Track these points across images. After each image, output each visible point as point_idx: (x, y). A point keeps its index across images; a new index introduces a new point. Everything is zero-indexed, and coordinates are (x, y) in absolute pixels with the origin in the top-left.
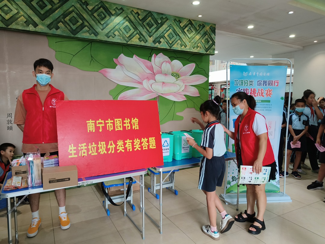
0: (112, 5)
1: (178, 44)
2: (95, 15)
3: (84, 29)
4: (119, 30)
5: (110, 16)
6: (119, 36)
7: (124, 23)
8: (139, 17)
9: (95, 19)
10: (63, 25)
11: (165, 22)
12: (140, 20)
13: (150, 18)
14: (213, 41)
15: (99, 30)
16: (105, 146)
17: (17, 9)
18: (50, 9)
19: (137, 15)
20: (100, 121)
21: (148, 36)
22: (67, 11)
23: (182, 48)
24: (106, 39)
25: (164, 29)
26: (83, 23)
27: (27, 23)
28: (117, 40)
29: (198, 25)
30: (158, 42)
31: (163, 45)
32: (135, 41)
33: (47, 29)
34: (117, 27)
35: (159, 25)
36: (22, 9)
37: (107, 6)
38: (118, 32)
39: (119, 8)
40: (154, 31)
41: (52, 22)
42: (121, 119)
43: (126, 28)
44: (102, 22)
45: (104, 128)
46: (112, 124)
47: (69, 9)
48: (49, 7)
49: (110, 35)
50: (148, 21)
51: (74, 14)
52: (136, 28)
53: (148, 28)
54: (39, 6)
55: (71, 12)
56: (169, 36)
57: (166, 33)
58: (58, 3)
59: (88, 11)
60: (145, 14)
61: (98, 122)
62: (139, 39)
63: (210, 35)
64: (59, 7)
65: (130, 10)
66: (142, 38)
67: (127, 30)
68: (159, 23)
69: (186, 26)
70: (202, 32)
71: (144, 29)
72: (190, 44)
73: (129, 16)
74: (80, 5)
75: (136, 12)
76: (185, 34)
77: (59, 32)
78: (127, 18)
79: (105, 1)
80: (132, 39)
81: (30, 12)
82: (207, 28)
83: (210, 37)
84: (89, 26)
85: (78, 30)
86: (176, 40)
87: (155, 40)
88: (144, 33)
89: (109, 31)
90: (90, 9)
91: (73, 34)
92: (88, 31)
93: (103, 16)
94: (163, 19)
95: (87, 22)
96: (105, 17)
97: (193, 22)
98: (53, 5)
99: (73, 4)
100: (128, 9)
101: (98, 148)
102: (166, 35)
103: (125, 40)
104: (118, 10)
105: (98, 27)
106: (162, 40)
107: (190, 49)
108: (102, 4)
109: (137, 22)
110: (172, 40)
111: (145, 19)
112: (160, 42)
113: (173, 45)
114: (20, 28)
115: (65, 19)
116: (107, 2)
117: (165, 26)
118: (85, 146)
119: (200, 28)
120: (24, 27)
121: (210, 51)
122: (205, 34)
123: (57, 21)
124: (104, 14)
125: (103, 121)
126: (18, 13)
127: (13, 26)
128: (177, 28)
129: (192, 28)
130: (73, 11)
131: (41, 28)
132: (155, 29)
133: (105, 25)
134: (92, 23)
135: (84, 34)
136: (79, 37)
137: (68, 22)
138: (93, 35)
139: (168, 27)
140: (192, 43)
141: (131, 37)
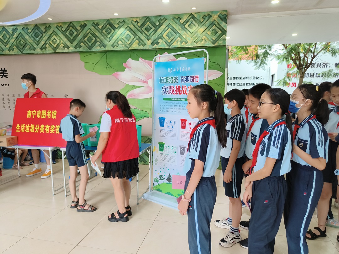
0: (116, 20)
1: (177, 42)
2: (104, 31)
3: (97, 44)
4: (121, 39)
5: (114, 30)
6: (122, 44)
7: (125, 33)
8: (138, 24)
9: (104, 35)
10: (83, 45)
11: (163, 23)
12: (139, 27)
13: (148, 22)
14: (223, 30)
15: (106, 42)
16: (34, 127)
17: (59, 40)
18: (76, 34)
19: (136, 23)
20: (34, 111)
21: (147, 40)
22: (86, 34)
23: (183, 44)
24: (112, 49)
25: (163, 30)
26: (96, 39)
27: (64, 47)
28: (120, 48)
29: (201, 17)
30: (156, 43)
31: (162, 45)
32: (135, 46)
33: (74, 49)
34: (120, 38)
35: (157, 27)
36: (62, 39)
37: (112, 22)
38: (121, 41)
39: (121, 21)
40: (152, 33)
41: (77, 44)
42: (46, 111)
43: (127, 36)
44: (109, 36)
45: (36, 116)
46: (40, 114)
47: (87, 32)
48: (75, 33)
49: (114, 45)
50: (146, 26)
51: (90, 35)
52: (135, 35)
53: (146, 32)
54: (70, 35)
55: (88, 34)
56: (168, 35)
57: (164, 33)
58: (81, 29)
59: (99, 30)
60: (143, 20)
61: (33, 112)
62: (138, 44)
63: (218, 24)
64: (81, 32)
65: (130, 21)
66: (141, 42)
67: (128, 38)
68: (157, 25)
69: (187, 21)
70: (208, 23)
71: (142, 34)
72: (192, 39)
73: (129, 26)
74: (94, 27)
75: (135, 21)
76: (185, 29)
77: (81, 50)
78: (128, 28)
79: (111, 19)
80: (132, 45)
81: (65, 40)
82: (215, 17)
83: (218, 26)
84: (100, 41)
85: (93, 45)
86: (175, 38)
87: (153, 42)
88: (143, 38)
89: (114, 42)
90: (100, 28)
91: (90, 49)
92: (99, 45)
93: (109, 31)
94: (162, 20)
95: (99, 38)
96: (111, 31)
97: (195, 15)
98: (78, 31)
99: (89, 27)
100: (129, 20)
101: (30, 128)
102: (164, 36)
103: (127, 47)
104: (121, 23)
105: (106, 41)
106: (160, 41)
107: (191, 44)
108: (109, 21)
109: (136, 29)
110: (171, 38)
111: (144, 25)
112: (158, 43)
113: (173, 43)
114: (61, 51)
115: (85, 40)
116: (112, 19)
117: (163, 27)
118: (24, 126)
119: (204, 19)
120: (63, 50)
121: (218, 43)
122: (212, 24)
123: (80, 42)
124: (110, 29)
125: (36, 112)
126: (60, 42)
127: (58, 51)
128: (176, 26)
129: (194, 22)
130: (89, 32)
131: (72, 49)
132: (154, 31)
133: (111, 38)
134: (102, 38)
135: (97, 48)
136: (94, 50)
137: (87, 41)
138: (102, 47)
139: (166, 27)
140: (195, 37)
141: (131, 44)
